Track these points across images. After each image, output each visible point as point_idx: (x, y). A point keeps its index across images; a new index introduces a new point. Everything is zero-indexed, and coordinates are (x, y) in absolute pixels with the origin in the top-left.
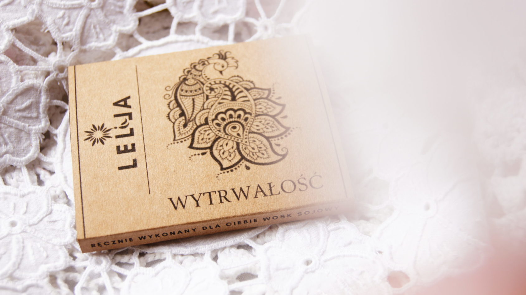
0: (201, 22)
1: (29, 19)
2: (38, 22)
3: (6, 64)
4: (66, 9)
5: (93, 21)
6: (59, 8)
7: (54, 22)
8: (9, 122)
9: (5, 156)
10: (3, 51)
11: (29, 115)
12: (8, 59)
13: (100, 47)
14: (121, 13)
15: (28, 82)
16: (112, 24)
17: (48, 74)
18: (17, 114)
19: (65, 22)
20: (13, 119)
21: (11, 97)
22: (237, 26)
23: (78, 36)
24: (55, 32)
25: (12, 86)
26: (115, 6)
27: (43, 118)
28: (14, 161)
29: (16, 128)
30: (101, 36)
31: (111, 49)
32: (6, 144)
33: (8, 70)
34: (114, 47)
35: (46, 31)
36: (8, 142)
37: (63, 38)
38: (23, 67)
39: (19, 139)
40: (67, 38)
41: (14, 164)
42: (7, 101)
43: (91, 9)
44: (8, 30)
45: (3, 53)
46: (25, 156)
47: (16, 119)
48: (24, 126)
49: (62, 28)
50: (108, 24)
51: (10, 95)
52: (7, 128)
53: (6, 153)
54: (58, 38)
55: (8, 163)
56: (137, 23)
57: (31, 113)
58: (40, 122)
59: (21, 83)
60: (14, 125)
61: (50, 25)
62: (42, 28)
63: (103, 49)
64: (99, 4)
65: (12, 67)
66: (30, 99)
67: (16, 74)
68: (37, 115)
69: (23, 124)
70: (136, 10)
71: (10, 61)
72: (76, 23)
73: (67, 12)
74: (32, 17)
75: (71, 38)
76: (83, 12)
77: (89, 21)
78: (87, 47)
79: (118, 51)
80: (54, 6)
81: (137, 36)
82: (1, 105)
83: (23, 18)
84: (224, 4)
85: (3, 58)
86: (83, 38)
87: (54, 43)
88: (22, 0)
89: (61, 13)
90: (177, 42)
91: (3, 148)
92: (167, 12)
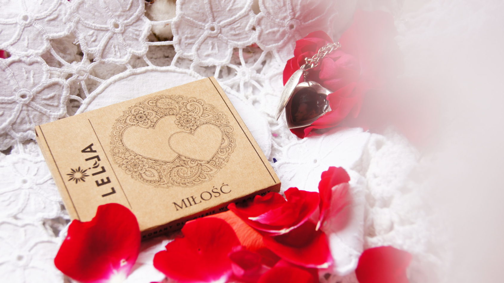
0: (196, 60)
1: (65, 34)
2: (73, 35)
3: (41, 64)
4: (95, 30)
5: (113, 42)
6: (90, 28)
7: (85, 38)
8: (36, 107)
9: (28, 131)
10: (41, 54)
11: (52, 104)
12: (43, 61)
13: (115, 62)
15: (55, 80)
16: (128, 47)
17: (71, 76)
18: (43, 102)
19: (93, 39)
20: (39, 105)
21: (40, 89)
22: (222, 68)
23: (100, 51)
24: (83, 46)
25: (42, 81)
26: (133, 33)
27: (62, 107)
29: (40, 112)
30: (118, 54)
31: (124, 65)
32: (30, 123)
33: (41, 69)
34: (126, 64)
35: (77, 44)
36: (32, 121)
37: (89, 51)
38: (53, 68)
39: (41, 120)
40: (92, 51)
42: (37, 91)
43: (114, 33)
44: (47, 39)
47: (41, 106)
48: (46, 112)
50: (125, 46)
51: (40, 87)
52: (32, 111)
53: (29, 129)
54: (85, 51)
56: (148, 49)
57: (53, 102)
58: (60, 110)
59: (50, 80)
60: (39, 110)
61: (81, 39)
62: (74, 41)
65: (44, 67)
66: (54, 92)
67: (47, 72)
68: (58, 104)
69: (46, 110)
70: (148, 40)
71: (44, 62)
72: (101, 41)
73: (96, 32)
74: (69, 32)
75: (95, 52)
76: (108, 34)
77: (111, 41)
78: (106, 60)
79: (129, 67)
80: (87, 26)
81: (145, 59)
82: (32, 94)
83: (61, 32)
84: (216, 50)
85: (40, 59)
86: (103, 54)
87: (81, 54)
88: (64, 18)
89: (91, 32)
90: (174, 72)
91: (27, 126)
92: (171, 47)
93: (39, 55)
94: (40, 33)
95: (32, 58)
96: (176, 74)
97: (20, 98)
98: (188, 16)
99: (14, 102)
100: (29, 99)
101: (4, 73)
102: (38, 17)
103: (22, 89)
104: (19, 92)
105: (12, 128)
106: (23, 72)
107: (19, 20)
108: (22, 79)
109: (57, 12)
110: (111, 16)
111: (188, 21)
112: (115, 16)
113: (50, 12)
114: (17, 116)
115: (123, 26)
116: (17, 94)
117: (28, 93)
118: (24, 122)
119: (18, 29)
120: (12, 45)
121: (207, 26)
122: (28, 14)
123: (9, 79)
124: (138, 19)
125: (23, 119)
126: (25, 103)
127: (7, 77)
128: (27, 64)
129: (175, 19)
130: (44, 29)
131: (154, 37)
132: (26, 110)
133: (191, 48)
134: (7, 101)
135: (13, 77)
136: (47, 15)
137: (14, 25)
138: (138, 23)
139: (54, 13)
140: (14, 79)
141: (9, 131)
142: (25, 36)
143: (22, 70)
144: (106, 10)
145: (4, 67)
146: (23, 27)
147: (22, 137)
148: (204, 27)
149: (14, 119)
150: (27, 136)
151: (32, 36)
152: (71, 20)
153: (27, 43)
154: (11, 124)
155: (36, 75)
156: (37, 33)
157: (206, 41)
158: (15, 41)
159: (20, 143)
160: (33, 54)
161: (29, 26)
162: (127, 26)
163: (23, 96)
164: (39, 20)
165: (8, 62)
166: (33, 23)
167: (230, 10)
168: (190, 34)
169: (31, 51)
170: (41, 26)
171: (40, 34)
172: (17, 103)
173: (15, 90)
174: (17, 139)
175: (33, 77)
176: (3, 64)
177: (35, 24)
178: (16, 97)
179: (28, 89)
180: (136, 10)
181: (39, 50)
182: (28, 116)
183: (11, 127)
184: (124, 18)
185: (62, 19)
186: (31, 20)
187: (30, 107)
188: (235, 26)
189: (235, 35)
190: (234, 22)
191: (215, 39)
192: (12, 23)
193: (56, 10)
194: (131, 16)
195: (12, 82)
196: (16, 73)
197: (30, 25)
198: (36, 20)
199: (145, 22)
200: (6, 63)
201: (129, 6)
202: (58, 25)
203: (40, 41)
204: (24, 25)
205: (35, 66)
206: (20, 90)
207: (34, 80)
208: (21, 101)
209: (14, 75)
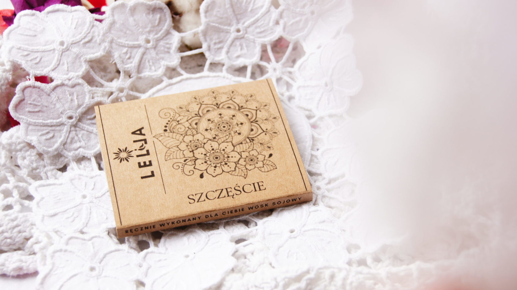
0: (227, 63)
1: (101, 54)
2: (109, 54)
3: (83, 86)
4: (129, 47)
5: (147, 57)
6: (124, 46)
7: (120, 56)
8: (83, 127)
10: (81, 76)
12: (84, 82)
13: (151, 76)
14: (169, 52)
15: (97, 99)
16: (161, 60)
17: (112, 93)
19: (128, 56)
20: (85, 125)
21: (85, 110)
22: (253, 67)
23: (136, 67)
24: (119, 64)
25: (86, 102)
26: (164, 47)
28: (85, 153)
29: (88, 131)
30: (153, 68)
31: (160, 78)
32: (80, 141)
33: (83, 90)
34: (162, 76)
35: (113, 63)
37: (125, 68)
38: (94, 88)
39: (89, 138)
40: (128, 68)
41: (86, 155)
42: (82, 112)
43: (147, 49)
44: (85, 61)
45: (80, 78)
46: (93, 150)
49: (125, 61)
50: (159, 60)
51: (84, 108)
52: (80, 131)
53: (80, 147)
54: (122, 68)
55: (81, 154)
56: (180, 60)
59: (92, 100)
60: (86, 129)
61: (117, 58)
62: (110, 60)
63: (154, 77)
64: (153, 45)
65: (86, 88)
67: (89, 93)
69: (92, 128)
70: (179, 51)
72: (136, 58)
73: (130, 50)
74: (104, 52)
75: (131, 69)
76: (141, 50)
77: (145, 57)
78: (142, 75)
79: (165, 79)
80: (121, 44)
81: (179, 70)
82: (78, 115)
83: (97, 53)
84: (245, 51)
85: (81, 81)
86: (139, 68)
87: (118, 72)
88: (98, 39)
89: (125, 50)
90: (208, 77)
91: (78, 145)
92: (202, 55)
93: (80, 77)
94: (77, 55)
95: (73, 81)
96: (210, 79)
97: (67, 120)
98: (213, 22)
99: (62, 124)
100: (75, 120)
101: (49, 97)
102: (73, 41)
103: (68, 111)
104: (66, 114)
105: (64, 148)
106: (67, 95)
107: (56, 45)
108: (67, 102)
109: (90, 34)
110: (142, 32)
111: (213, 27)
112: (146, 32)
113: (85, 35)
114: (67, 137)
115: (155, 40)
116: (64, 116)
117: (74, 114)
118: (74, 141)
119: (57, 55)
120: (53, 70)
121: (233, 29)
122: (64, 40)
123: (55, 103)
124: (168, 33)
125: (73, 139)
126: (72, 124)
127: (53, 101)
128: (69, 87)
129: (201, 28)
130: (80, 52)
131: (185, 47)
132: (75, 131)
133: (221, 53)
134: (56, 123)
135: (58, 100)
136: (82, 38)
137: (52, 52)
138: (169, 36)
139: (88, 35)
140: (60, 102)
141: (62, 151)
142: (64, 60)
143: (65, 92)
144: (137, 27)
145: (49, 92)
146: (61, 53)
147: (74, 155)
148: (230, 30)
149: (64, 139)
150: (79, 154)
151: (70, 59)
152: (105, 41)
153: (67, 67)
154: (62, 144)
155: (80, 97)
156: (75, 56)
157: (234, 44)
158: (55, 67)
159: (73, 162)
160: (74, 77)
161: (67, 51)
162: (158, 40)
163: (70, 118)
164: (75, 43)
165: (51, 87)
166: (69, 48)
167: (252, 10)
168: (218, 38)
169: (72, 74)
170: (78, 50)
171: (78, 57)
172: (66, 125)
173: (62, 113)
174: (70, 158)
175: (77, 99)
176: (48, 89)
177: (72, 48)
178: (64, 119)
179: (74, 111)
180: (164, 24)
181: (79, 72)
182: (77, 135)
183: (62, 147)
184: (154, 33)
185: (96, 41)
186: (68, 45)
187: (77, 127)
188: (259, 24)
189: (261, 33)
190: (257, 21)
191: (243, 40)
192: (50, 49)
193: (89, 33)
194: (160, 31)
195: (58, 106)
196: (61, 96)
197: (67, 49)
198: (72, 44)
199: (174, 35)
200: (50, 87)
201: (157, 22)
202: (93, 47)
203: (79, 64)
204: (62, 49)
205: (78, 88)
206: (66, 112)
207: (78, 102)
208: (69, 122)
209: (59, 98)
